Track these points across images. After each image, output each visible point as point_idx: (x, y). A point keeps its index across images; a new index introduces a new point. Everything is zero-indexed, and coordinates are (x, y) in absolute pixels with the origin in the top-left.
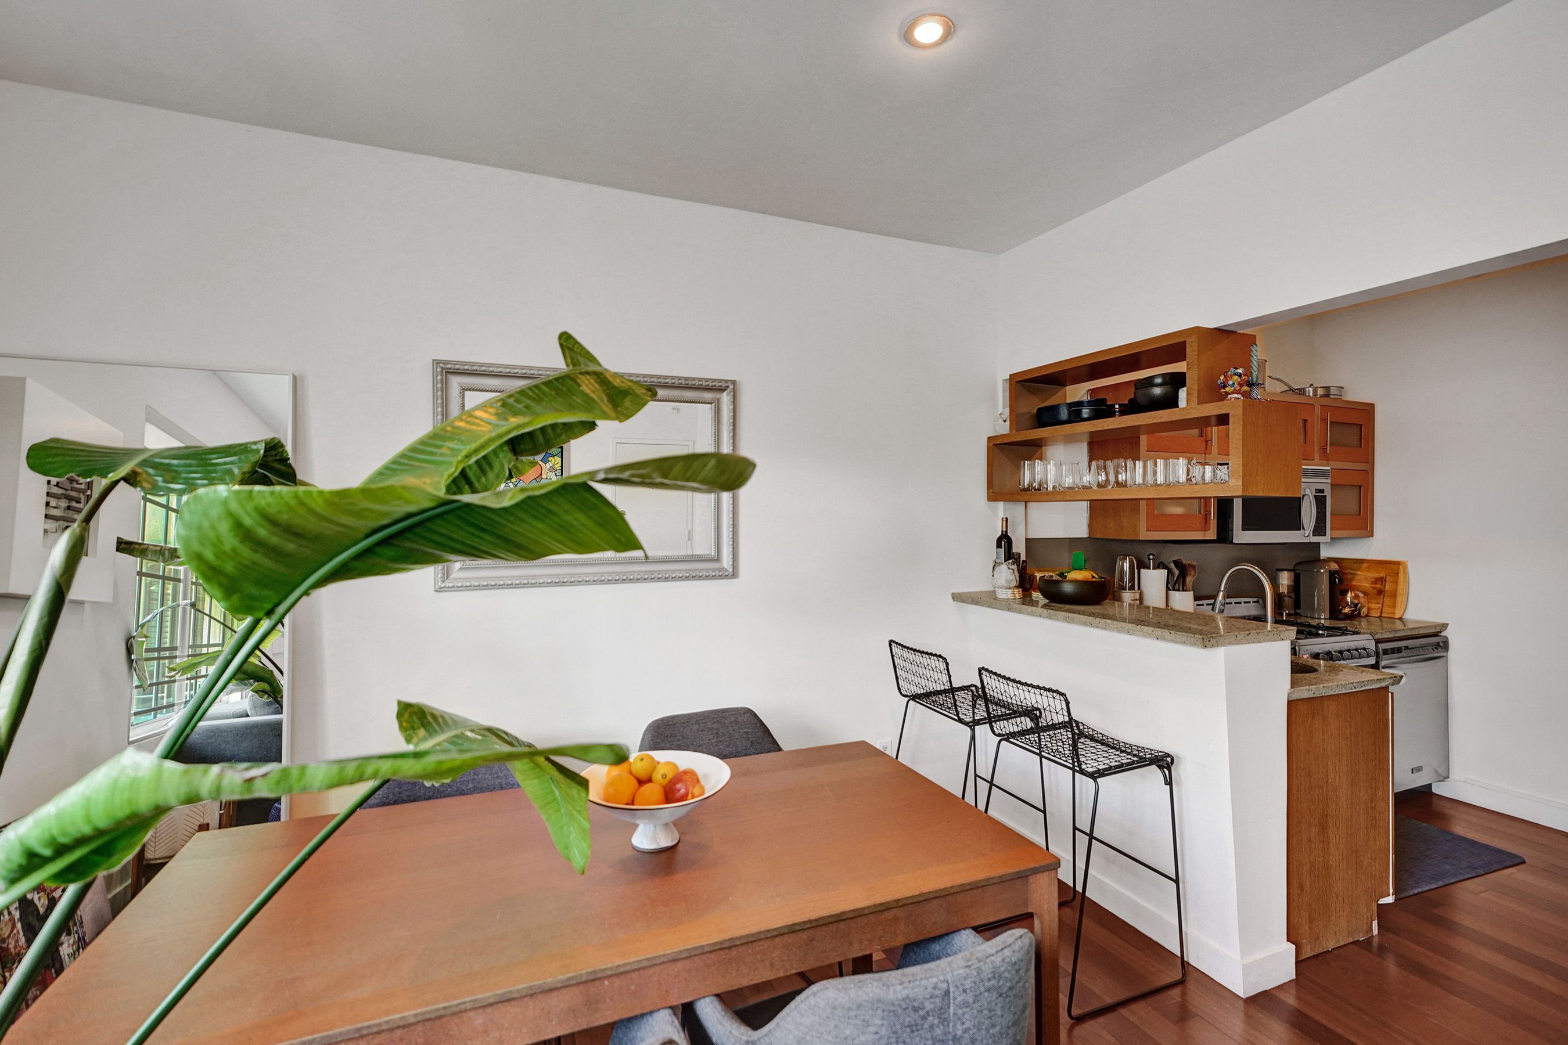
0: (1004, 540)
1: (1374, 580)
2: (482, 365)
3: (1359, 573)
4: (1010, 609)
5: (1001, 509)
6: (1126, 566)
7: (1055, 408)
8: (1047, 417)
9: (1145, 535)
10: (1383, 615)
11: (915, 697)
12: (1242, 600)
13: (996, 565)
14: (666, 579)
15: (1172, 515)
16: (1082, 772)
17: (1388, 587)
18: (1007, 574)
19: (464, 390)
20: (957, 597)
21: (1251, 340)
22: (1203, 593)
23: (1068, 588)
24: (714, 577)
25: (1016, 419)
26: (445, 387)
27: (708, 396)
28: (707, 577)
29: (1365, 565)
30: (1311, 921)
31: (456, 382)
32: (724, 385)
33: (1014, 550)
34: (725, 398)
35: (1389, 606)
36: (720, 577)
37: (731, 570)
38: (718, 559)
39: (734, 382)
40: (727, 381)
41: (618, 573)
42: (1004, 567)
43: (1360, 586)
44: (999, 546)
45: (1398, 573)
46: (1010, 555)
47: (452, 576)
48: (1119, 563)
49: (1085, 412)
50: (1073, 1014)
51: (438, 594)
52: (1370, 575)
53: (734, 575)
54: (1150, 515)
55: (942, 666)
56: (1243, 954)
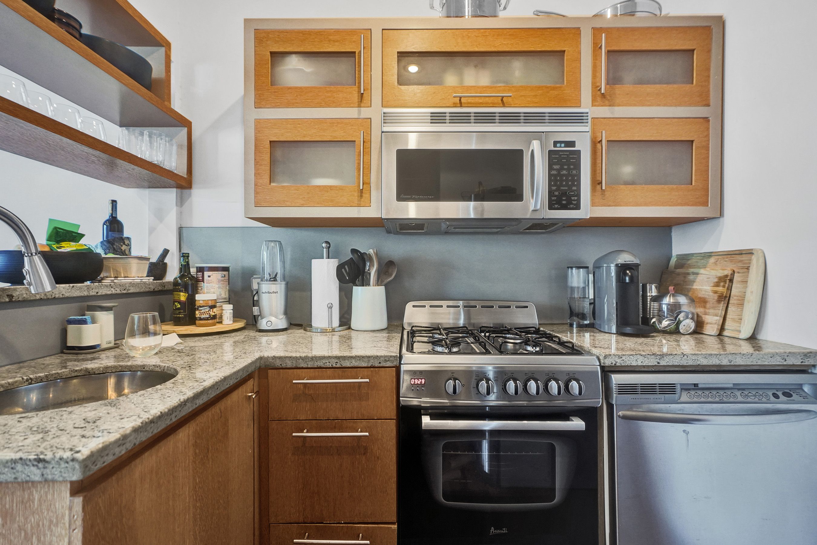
1: (716, 280)
3: (702, 271)
10: (726, 333)
17: (735, 291)
29: (712, 260)
35: (733, 320)
43: (701, 290)
45: (748, 268)
52: (713, 273)
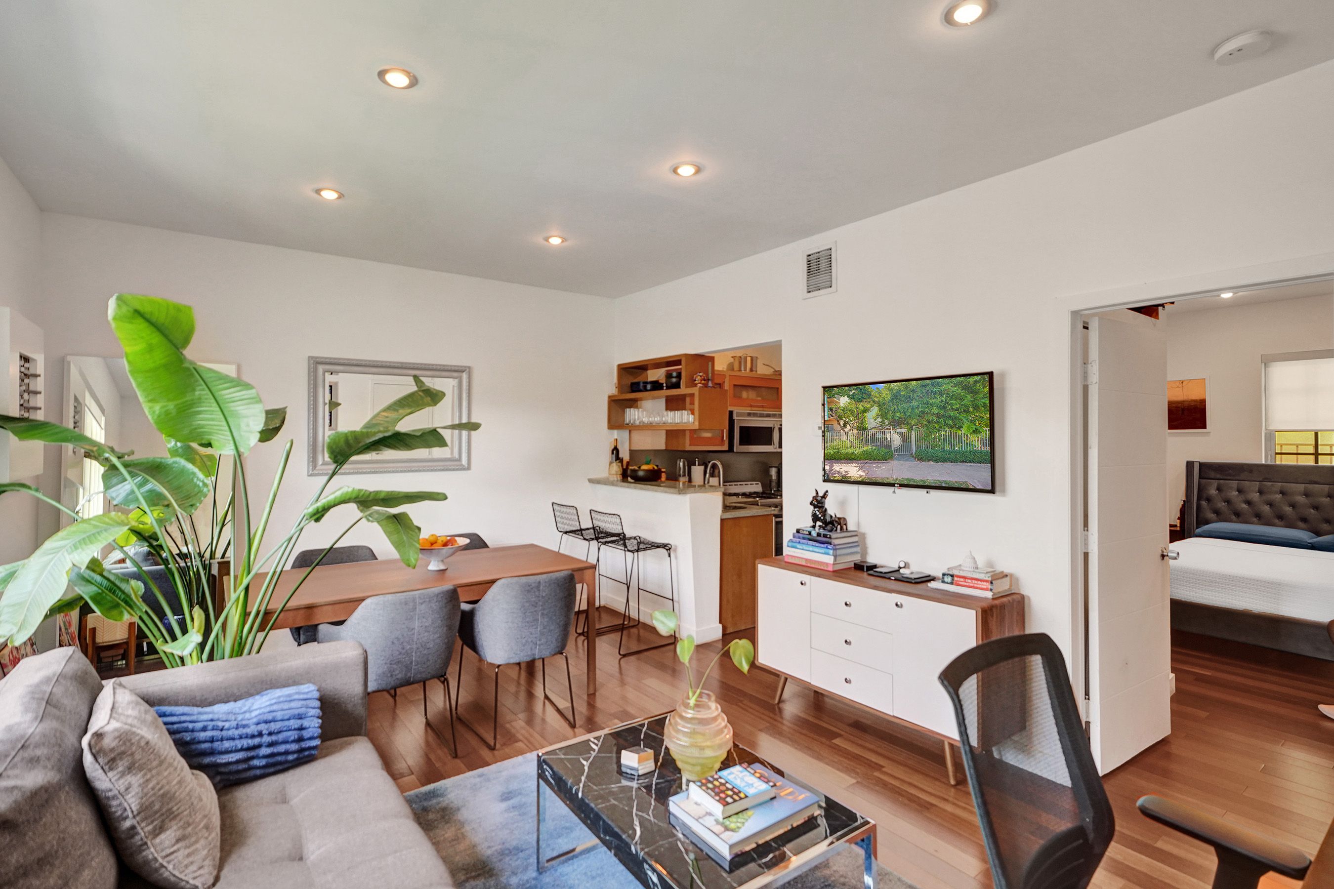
0: (615, 451)
2: (335, 359)
4: (617, 486)
5: (615, 434)
6: (681, 464)
7: (638, 384)
8: (635, 387)
9: (688, 448)
11: (566, 533)
12: (754, 483)
13: (611, 463)
14: (432, 470)
15: (704, 438)
16: (628, 551)
18: (616, 468)
19: (325, 372)
20: (591, 481)
21: (712, 359)
22: (729, 479)
23: (641, 473)
24: (457, 470)
25: (620, 386)
26: (315, 371)
27: (455, 374)
28: (454, 470)
30: (733, 616)
31: (321, 368)
32: (464, 369)
33: (620, 456)
34: (465, 376)
36: (461, 470)
37: (466, 466)
38: (460, 459)
39: (469, 367)
40: (465, 367)
41: (405, 467)
42: (614, 464)
44: (613, 453)
46: (618, 458)
47: (317, 468)
48: (678, 462)
49: (649, 387)
50: (621, 653)
51: (310, 478)
53: (469, 468)
54: (691, 438)
55: (575, 512)
56: (697, 627)
